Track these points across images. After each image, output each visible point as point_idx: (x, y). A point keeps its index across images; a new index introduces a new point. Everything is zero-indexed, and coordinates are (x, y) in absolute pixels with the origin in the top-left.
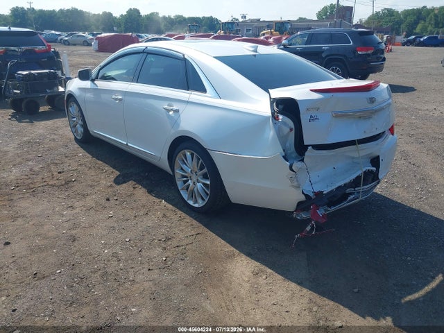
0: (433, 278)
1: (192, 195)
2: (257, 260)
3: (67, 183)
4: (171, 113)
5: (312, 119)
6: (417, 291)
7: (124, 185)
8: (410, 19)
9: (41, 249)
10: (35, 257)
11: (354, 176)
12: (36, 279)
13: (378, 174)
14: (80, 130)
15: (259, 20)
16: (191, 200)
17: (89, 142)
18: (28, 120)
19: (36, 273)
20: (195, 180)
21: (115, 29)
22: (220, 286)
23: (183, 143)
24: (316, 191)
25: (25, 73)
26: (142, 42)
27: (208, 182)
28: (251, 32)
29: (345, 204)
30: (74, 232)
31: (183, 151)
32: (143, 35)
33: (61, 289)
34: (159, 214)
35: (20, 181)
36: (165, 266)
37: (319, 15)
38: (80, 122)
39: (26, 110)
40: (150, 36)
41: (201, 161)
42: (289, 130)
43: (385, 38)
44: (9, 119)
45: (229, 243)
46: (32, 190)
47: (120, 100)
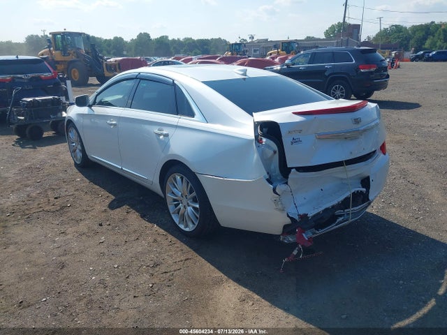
0: (425, 303)
1: (183, 219)
2: (245, 286)
3: (62, 208)
4: (161, 137)
5: (295, 141)
6: (408, 317)
7: (118, 209)
8: (420, 34)
9: (29, 277)
10: (22, 285)
11: (342, 198)
12: (21, 307)
13: (368, 195)
14: (79, 155)
15: (267, 40)
16: (183, 224)
17: (88, 167)
18: (31, 146)
19: (22, 302)
20: (185, 204)
21: (125, 53)
22: (205, 314)
23: (173, 167)
24: (301, 213)
25: (29, 100)
26: (149, 65)
27: (198, 206)
28: (258, 53)
29: (333, 227)
30: (63, 259)
31: (172, 175)
32: (152, 58)
33: (45, 318)
34: (150, 239)
35: (16, 208)
36: (152, 293)
37: (327, 33)
38: (79, 147)
39: (30, 136)
40: (159, 59)
41: (190, 184)
42: (272, 152)
43: (393, 55)
44: (13, 145)
45: (218, 268)
46: (27, 216)
47: (115, 125)
